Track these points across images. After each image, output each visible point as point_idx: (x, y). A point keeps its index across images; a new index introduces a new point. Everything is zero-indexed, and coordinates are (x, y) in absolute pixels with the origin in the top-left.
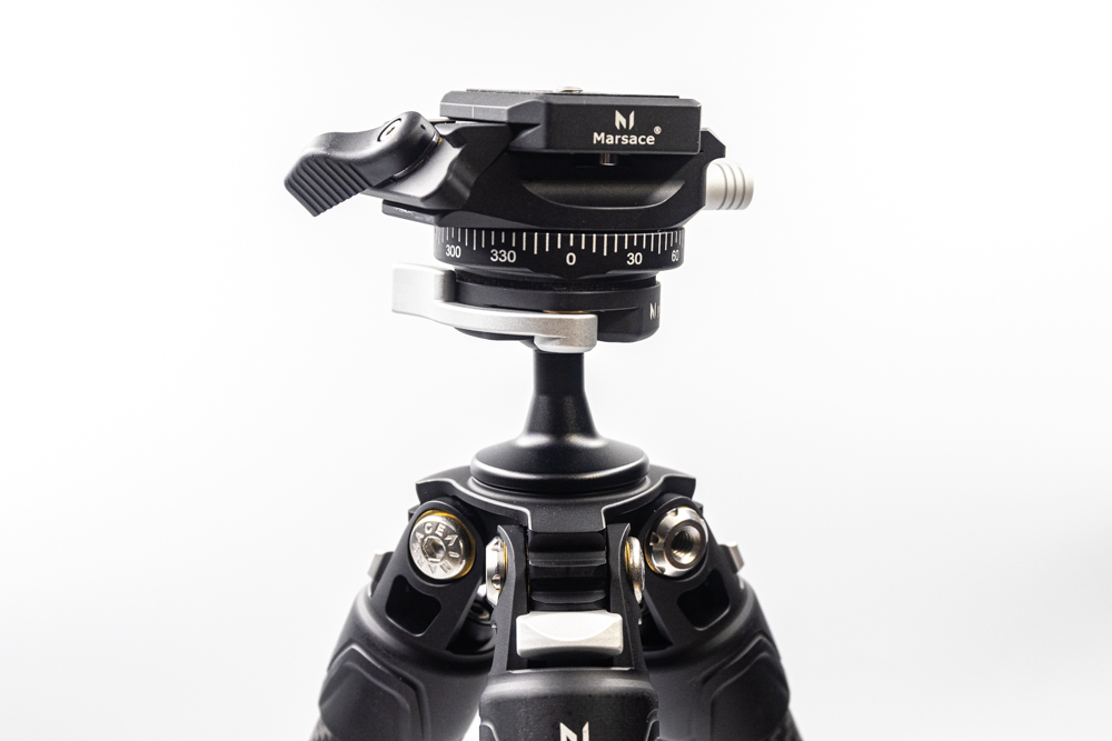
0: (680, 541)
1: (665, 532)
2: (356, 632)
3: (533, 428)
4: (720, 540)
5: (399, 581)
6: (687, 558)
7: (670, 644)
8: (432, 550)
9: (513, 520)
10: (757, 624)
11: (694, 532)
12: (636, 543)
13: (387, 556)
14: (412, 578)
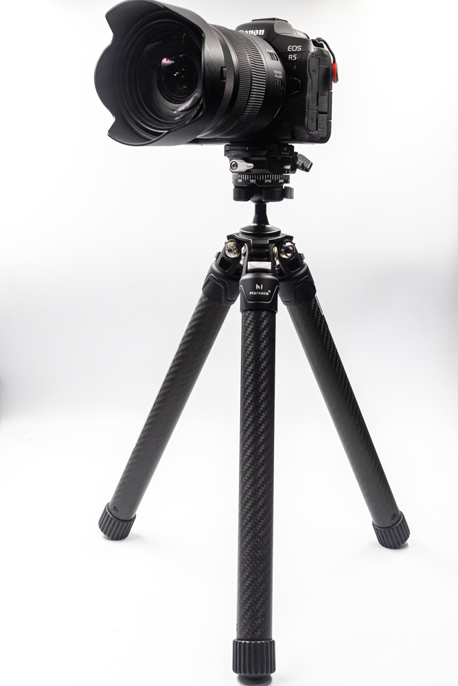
0: (287, 250)
1: (284, 248)
2: (212, 271)
3: (254, 222)
4: (299, 252)
5: (222, 258)
6: (289, 255)
7: (284, 275)
8: (230, 251)
9: (248, 242)
10: (308, 272)
11: (291, 248)
12: (276, 248)
13: (220, 253)
14: (225, 257)
